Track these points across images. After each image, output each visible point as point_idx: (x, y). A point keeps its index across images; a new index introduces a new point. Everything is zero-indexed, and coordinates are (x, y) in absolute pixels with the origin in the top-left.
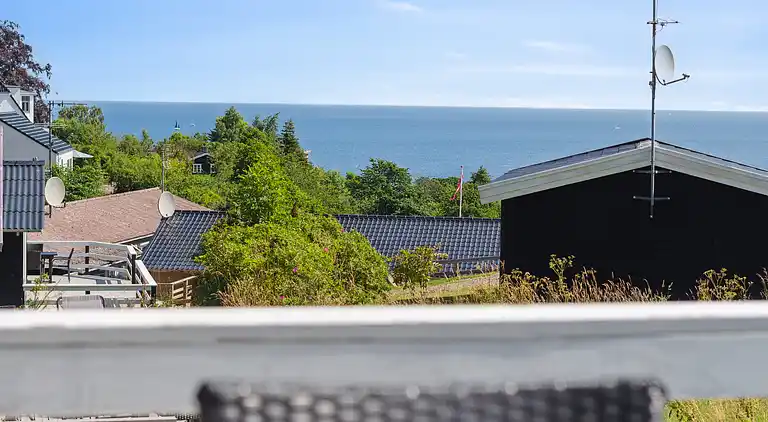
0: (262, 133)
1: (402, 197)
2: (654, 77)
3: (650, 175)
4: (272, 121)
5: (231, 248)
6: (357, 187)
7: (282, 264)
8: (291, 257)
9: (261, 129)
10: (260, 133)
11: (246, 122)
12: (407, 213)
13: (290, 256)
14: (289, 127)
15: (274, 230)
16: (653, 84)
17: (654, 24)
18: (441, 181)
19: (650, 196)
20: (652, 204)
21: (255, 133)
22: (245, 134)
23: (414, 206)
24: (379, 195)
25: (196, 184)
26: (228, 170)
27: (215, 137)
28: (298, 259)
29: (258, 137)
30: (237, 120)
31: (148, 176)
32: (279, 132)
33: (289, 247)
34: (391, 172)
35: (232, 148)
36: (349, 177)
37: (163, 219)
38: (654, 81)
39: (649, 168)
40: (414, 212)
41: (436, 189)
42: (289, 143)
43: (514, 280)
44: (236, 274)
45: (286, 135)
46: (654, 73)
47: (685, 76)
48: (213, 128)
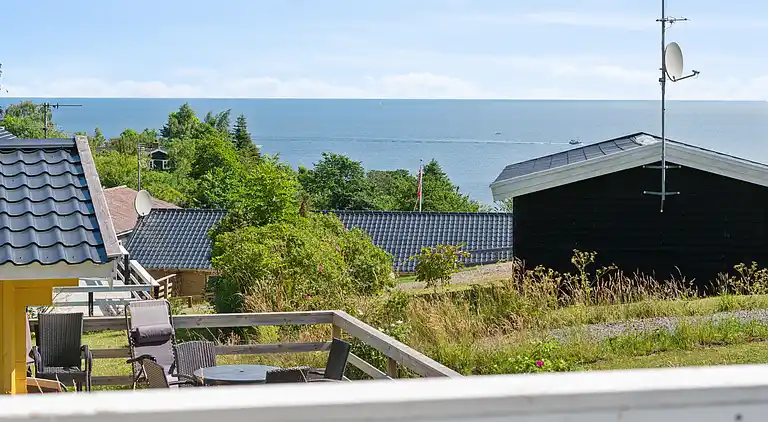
0: (214, 129)
1: (356, 190)
2: (664, 74)
3: (661, 170)
4: (225, 116)
5: (250, 248)
6: (309, 181)
7: (300, 264)
8: (309, 257)
9: (212, 124)
10: (212, 129)
11: (199, 118)
12: (360, 208)
13: (308, 255)
14: (241, 121)
15: (287, 229)
16: (663, 81)
17: (663, 22)
18: (392, 174)
19: (661, 191)
20: (663, 198)
21: (207, 129)
22: (197, 130)
23: (367, 199)
24: (331, 188)
25: (156, 181)
26: (186, 166)
27: (167, 132)
28: (316, 257)
29: (210, 132)
30: (189, 116)
31: (108, 174)
32: (232, 127)
33: (307, 246)
34: (344, 166)
35: (189, 145)
36: (302, 171)
37: (140, 217)
38: (664, 77)
39: (659, 163)
40: (367, 205)
41: (389, 181)
42: (241, 139)
43: (537, 277)
44: (256, 274)
45: (238, 130)
46: (664, 70)
47: (695, 72)
48: (165, 123)
